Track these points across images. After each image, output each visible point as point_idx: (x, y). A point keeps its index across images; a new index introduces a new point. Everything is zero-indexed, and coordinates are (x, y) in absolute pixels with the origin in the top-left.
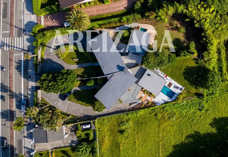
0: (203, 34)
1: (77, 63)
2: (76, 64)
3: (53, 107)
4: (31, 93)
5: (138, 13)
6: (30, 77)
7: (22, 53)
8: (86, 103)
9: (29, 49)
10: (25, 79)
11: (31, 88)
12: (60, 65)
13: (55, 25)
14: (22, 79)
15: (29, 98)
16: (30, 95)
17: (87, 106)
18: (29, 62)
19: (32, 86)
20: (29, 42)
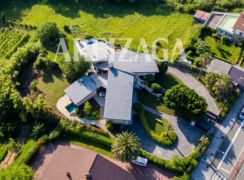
0: (19, 64)
1: (160, 118)
2: (162, 118)
3: (212, 96)
4: (229, 122)
5: (60, 126)
6: (222, 137)
7: (218, 168)
8: (175, 79)
9: (208, 167)
10: (230, 139)
11: (227, 127)
12: (180, 127)
13: (160, 174)
14: (233, 142)
15: (235, 119)
16: (232, 121)
17: (176, 77)
18: (214, 153)
19: (225, 127)
20: (203, 175)
